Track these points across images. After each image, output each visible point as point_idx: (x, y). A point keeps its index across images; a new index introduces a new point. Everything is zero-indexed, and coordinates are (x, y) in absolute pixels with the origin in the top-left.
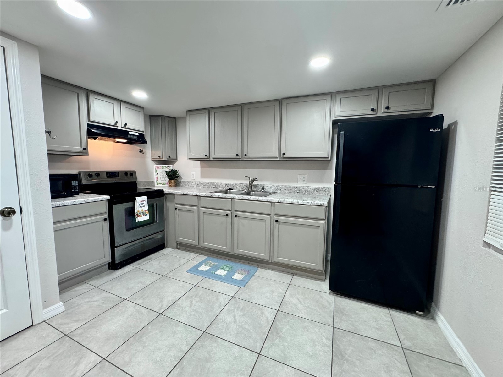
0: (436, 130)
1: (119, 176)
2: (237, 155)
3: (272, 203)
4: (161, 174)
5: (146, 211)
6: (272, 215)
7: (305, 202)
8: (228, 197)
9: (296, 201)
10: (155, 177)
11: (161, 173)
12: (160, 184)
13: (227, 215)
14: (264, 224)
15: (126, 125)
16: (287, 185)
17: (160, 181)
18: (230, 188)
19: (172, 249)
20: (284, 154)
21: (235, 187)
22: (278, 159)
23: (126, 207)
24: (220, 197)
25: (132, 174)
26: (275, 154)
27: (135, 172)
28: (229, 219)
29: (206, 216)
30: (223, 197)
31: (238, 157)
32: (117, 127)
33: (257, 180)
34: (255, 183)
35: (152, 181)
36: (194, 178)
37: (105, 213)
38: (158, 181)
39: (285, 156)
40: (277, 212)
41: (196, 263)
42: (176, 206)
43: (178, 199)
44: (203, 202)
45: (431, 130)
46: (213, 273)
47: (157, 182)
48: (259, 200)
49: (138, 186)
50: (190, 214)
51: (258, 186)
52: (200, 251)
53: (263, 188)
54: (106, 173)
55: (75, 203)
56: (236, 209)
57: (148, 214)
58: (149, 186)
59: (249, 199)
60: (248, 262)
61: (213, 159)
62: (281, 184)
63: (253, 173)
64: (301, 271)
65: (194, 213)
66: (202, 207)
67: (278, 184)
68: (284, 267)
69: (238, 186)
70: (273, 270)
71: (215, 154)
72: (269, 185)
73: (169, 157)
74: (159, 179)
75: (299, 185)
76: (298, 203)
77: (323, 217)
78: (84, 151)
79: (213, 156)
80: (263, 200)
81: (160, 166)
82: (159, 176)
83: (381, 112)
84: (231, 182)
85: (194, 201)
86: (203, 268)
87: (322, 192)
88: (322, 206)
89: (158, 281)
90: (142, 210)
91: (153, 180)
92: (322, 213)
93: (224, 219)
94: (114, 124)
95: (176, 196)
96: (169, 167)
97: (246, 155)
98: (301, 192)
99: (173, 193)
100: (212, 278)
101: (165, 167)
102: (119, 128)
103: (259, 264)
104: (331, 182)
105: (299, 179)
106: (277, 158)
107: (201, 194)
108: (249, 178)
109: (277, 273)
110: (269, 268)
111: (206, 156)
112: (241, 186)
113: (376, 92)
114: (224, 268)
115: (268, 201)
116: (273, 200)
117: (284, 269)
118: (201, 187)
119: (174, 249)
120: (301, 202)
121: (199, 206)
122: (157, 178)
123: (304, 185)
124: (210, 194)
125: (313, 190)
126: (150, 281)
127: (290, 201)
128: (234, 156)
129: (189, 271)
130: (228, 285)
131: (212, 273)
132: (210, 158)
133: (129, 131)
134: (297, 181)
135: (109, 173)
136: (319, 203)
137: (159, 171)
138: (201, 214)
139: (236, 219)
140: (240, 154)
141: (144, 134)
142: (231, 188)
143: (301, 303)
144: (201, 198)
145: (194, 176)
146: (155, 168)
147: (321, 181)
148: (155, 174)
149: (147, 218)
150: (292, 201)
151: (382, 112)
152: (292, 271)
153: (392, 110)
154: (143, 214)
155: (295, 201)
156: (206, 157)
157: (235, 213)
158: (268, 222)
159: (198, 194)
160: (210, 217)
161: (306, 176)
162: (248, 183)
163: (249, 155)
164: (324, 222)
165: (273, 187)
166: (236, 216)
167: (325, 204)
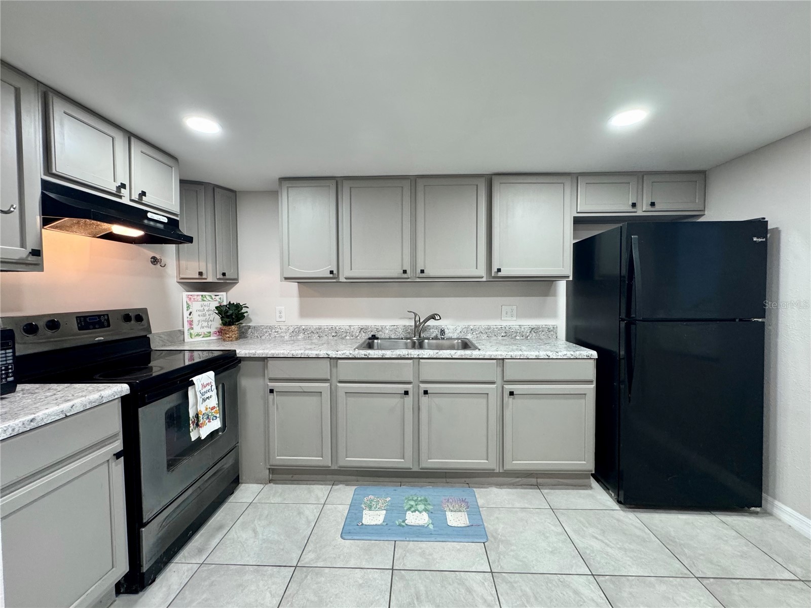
0: (760, 240)
1: (109, 325)
2: (405, 272)
3: (499, 360)
4: (200, 313)
5: (213, 408)
6: (499, 381)
7: (560, 354)
8: (407, 356)
9: (545, 353)
10: (186, 320)
11: (200, 311)
12: (198, 335)
13: (406, 393)
14: (484, 401)
15: (143, 194)
17: (197, 329)
18: (372, 335)
19: (255, 485)
20: (499, 270)
21: (381, 333)
22: (484, 279)
23: (168, 407)
24: (387, 357)
25: (139, 317)
26: (481, 271)
27: (145, 310)
28: (409, 400)
29: (351, 400)
30: (393, 357)
31: (405, 276)
32: (120, 197)
33: (440, 319)
34: (429, 323)
35: (180, 331)
36: (283, 319)
37: (116, 435)
38: (192, 329)
39: (500, 274)
40: (508, 377)
41: (344, 509)
42: (272, 385)
43: (274, 370)
44: (345, 370)
45: (755, 239)
46: (403, 524)
47: (192, 331)
48: (473, 357)
49: (154, 346)
50: (314, 400)
51: (430, 329)
52: (329, 477)
53: (443, 332)
54: (77, 317)
55: (33, 425)
56: (422, 378)
57: (218, 415)
58: (173, 342)
59: (453, 357)
60: (444, 480)
61: (346, 278)
63: (423, 305)
64: (550, 478)
65: (321, 396)
66: (341, 382)
68: (518, 477)
69: (387, 332)
70: (500, 485)
71: (351, 270)
73: (224, 274)
74: (194, 326)
75: (504, 324)
76: (547, 357)
77: (590, 378)
78: (32, 259)
80: (481, 357)
81: (198, 295)
82: (195, 317)
83: (642, 211)
85: (323, 370)
86: (373, 517)
87: (543, 333)
88: (589, 358)
89: (293, 586)
90: (207, 409)
91: (181, 328)
92: (591, 371)
93: (395, 401)
94: (114, 190)
95: (271, 363)
96: (217, 297)
97: (422, 271)
99: (264, 356)
100: (411, 539)
101: (208, 298)
102: (125, 201)
103: (468, 480)
105: (504, 313)
106: (483, 277)
107: (339, 354)
108: (416, 315)
109: (511, 490)
110: (490, 485)
111: (332, 272)
114: (412, 506)
115: (493, 357)
116: (501, 355)
117: (520, 479)
118: (301, 336)
119: (262, 486)
120: (553, 355)
121: (334, 381)
122: (191, 323)
123: (513, 323)
124: (362, 353)
125: (529, 331)
126: (273, 596)
127: (533, 354)
128: (396, 272)
129: (345, 534)
130: (457, 545)
131: (400, 525)
132: (338, 277)
133: (147, 212)
134: (500, 317)
135: (85, 317)
137: (196, 306)
138: (341, 395)
139: (424, 400)
140: (408, 271)
141: (178, 221)
142: (375, 335)
143: (608, 545)
144: (340, 361)
145: (283, 314)
146: (185, 299)
147: (539, 315)
148: (186, 314)
149: (216, 424)
150: (537, 353)
151: (644, 210)
152: (533, 481)
154: (208, 418)
155: (542, 354)
156: (331, 275)
157: (424, 386)
158: (494, 400)
159: (333, 354)
160: (364, 400)
161: (515, 307)
162: (413, 324)
163: (429, 272)
164: (593, 386)
165: (459, 329)
166: (426, 392)
167: (594, 354)
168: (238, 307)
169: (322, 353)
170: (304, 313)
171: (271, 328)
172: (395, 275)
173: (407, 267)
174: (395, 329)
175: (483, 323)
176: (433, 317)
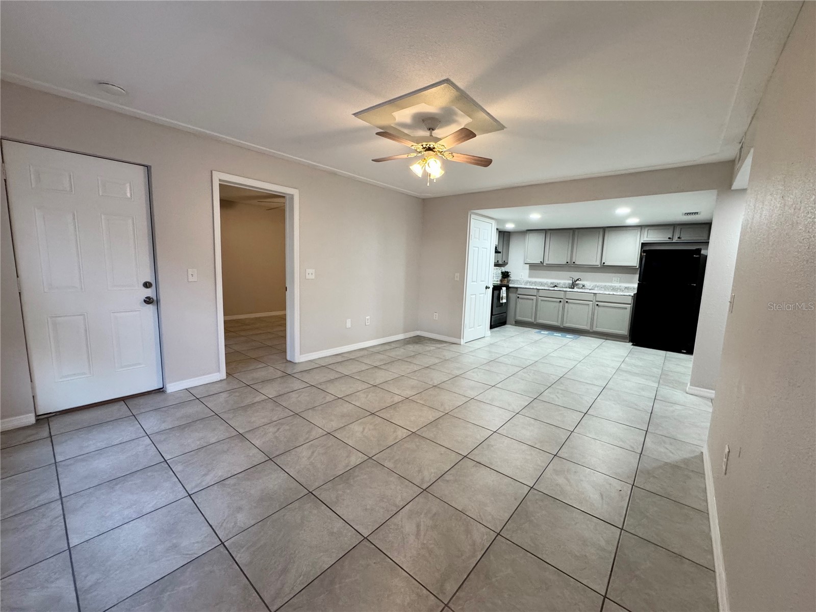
2: (567, 263)
3: (595, 294)
4: (496, 274)
6: (594, 301)
7: (618, 293)
8: (562, 290)
12: (495, 281)
13: (560, 302)
14: (588, 307)
16: (604, 284)
18: (555, 286)
19: (510, 325)
20: (604, 263)
21: (558, 285)
22: (599, 266)
24: (555, 290)
26: (598, 263)
28: (561, 304)
29: (542, 302)
30: (557, 290)
33: (580, 280)
34: (577, 282)
36: (522, 278)
39: (605, 265)
40: (597, 300)
42: (518, 296)
43: (519, 291)
44: (541, 293)
45: (695, 255)
50: (531, 301)
51: (579, 285)
52: (532, 326)
53: (584, 286)
56: (567, 298)
60: (572, 333)
61: (546, 264)
62: (598, 284)
63: (576, 275)
64: (612, 337)
65: (533, 300)
66: (540, 297)
67: (595, 284)
70: (592, 337)
71: (548, 261)
72: (588, 284)
73: (504, 261)
75: (613, 285)
76: (613, 294)
77: (630, 302)
79: (546, 262)
80: (584, 292)
84: (556, 281)
85: (535, 293)
88: (630, 296)
92: (630, 300)
93: (558, 304)
95: (519, 289)
96: (501, 269)
97: (574, 263)
98: (614, 289)
99: (516, 287)
101: (498, 269)
103: (581, 334)
104: (636, 283)
105: (613, 280)
107: (540, 288)
108: (572, 278)
109: (595, 338)
110: (588, 336)
111: (541, 262)
112: (569, 283)
113: (672, 228)
115: (592, 292)
116: (596, 292)
117: (600, 336)
118: (528, 284)
119: (512, 326)
120: (615, 293)
121: (538, 296)
123: (617, 285)
124: (547, 288)
125: (624, 288)
127: (607, 293)
128: (565, 262)
132: (543, 264)
134: (611, 282)
136: (628, 294)
138: (539, 300)
139: (566, 304)
140: (569, 262)
145: (522, 276)
147: (629, 281)
150: (609, 292)
151: (675, 240)
152: (605, 337)
153: (683, 239)
155: (611, 293)
157: (567, 300)
158: (591, 306)
159: (538, 288)
160: (546, 303)
161: (619, 278)
162: (571, 282)
163: (576, 263)
164: (631, 306)
165: (592, 286)
166: (567, 302)
167: (632, 294)
168: (508, 272)
169: (535, 287)
170: (530, 276)
171: (518, 281)
172: (564, 263)
173: (569, 261)
174: (564, 284)
176: (578, 279)
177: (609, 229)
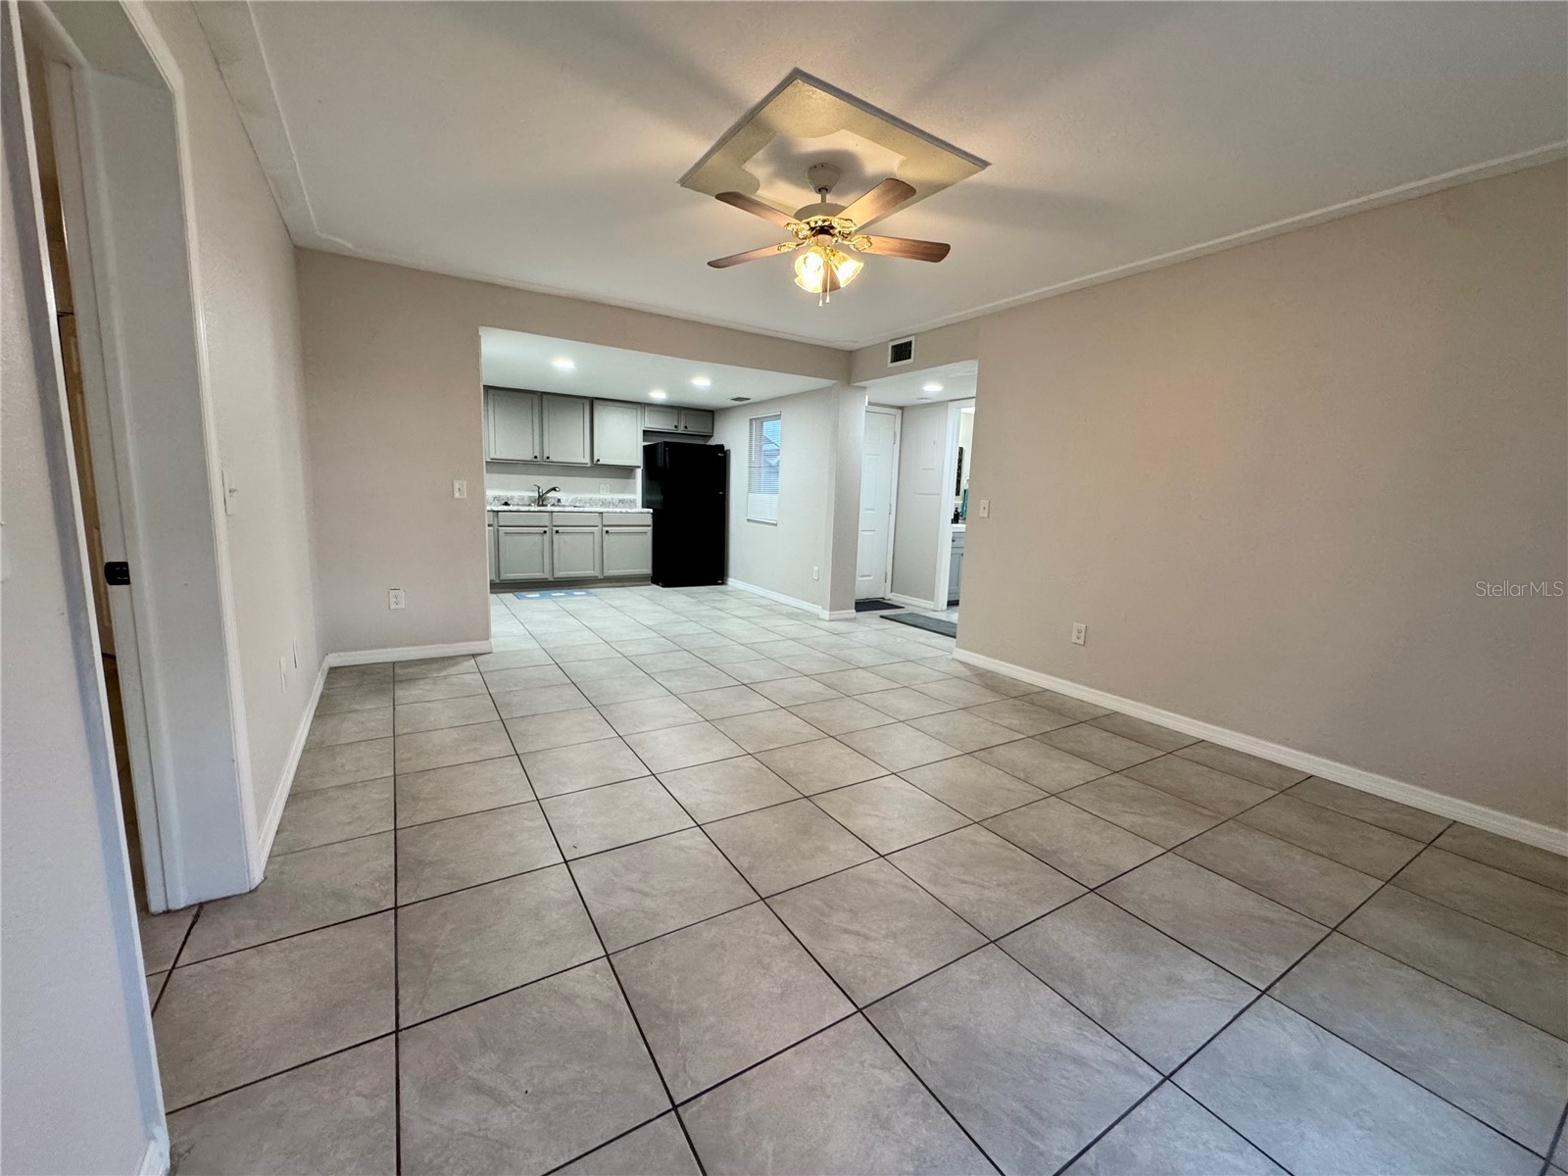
2: (535, 457)
6: (600, 526)
13: (545, 532)
14: (591, 537)
18: (504, 502)
20: (598, 460)
21: (511, 501)
22: (589, 466)
26: (586, 460)
28: (546, 537)
29: (509, 537)
31: (535, 460)
33: (558, 491)
34: (549, 494)
39: (599, 463)
40: (604, 523)
44: (505, 519)
48: (585, 512)
53: (559, 500)
56: (554, 524)
61: (491, 459)
62: (580, 496)
63: (544, 482)
64: (627, 580)
66: (500, 527)
67: (575, 496)
69: (516, 500)
72: (564, 497)
75: (601, 497)
79: (492, 455)
84: (506, 493)
93: (537, 538)
97: (548, 458)
98: (604, 503)
104: (634, 492)
105: (601, 489)
106: (588, 464)
108: (539, 488)
112: (531, 497)
113: (676, 411)
115: (596, 512)
116: (601, 511)
120: (629, 511)
121: (497, 525)
123: (608, 496)
125: (618, 502)
128: (529, 457)
134: (598, 491)
138: (501, 534)
139: (556, 537)
140: (538, 457)
142: (506, 502)
144: (500, 513)
147: (623, 490)
151: (681, 430)
153: (689, 429)
157: (555, 529)
158: (597, 536)
159: (495, 509)
160: (516, 537)
161: (608, 486)
162: (536, 495)
163: (551, 459)
164: (650, 528)
165: (570, 500)
166: (557, 532)
167: (651, 510)
172: (529, 459)
173: (537, 454)
174: (522, 499)
175: (588, 496)
176: (554, 489)
177: (600, 402)
